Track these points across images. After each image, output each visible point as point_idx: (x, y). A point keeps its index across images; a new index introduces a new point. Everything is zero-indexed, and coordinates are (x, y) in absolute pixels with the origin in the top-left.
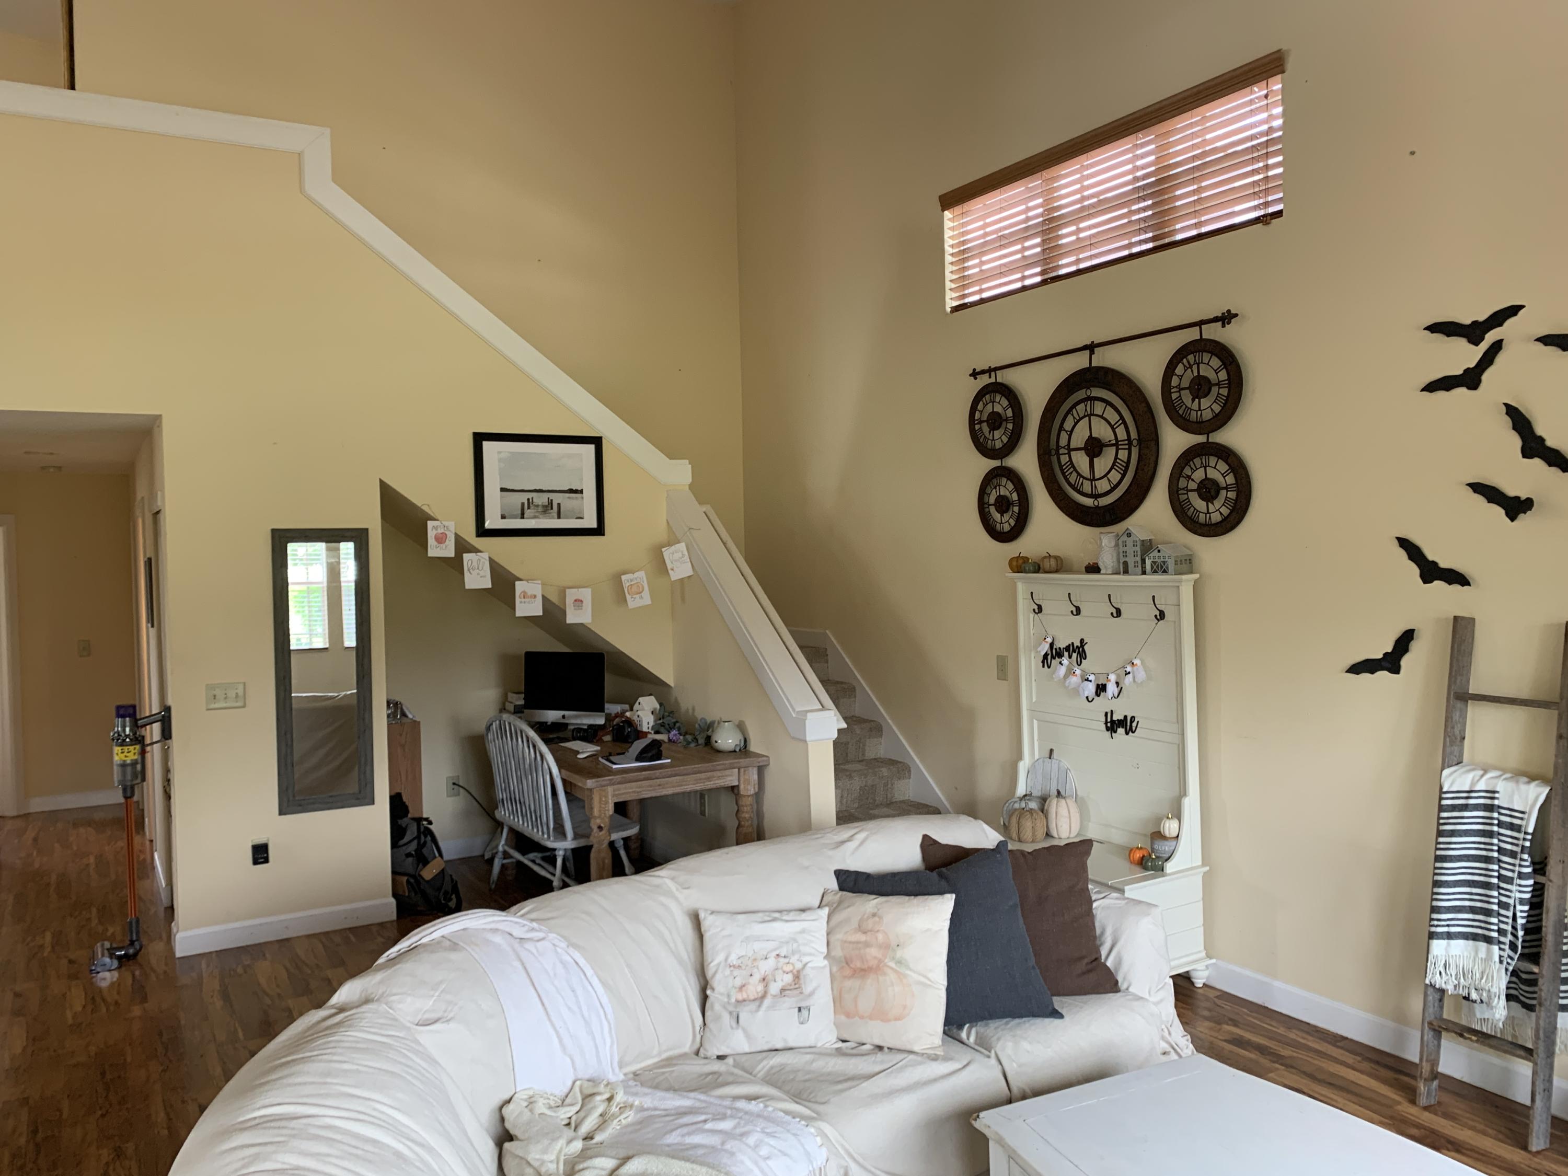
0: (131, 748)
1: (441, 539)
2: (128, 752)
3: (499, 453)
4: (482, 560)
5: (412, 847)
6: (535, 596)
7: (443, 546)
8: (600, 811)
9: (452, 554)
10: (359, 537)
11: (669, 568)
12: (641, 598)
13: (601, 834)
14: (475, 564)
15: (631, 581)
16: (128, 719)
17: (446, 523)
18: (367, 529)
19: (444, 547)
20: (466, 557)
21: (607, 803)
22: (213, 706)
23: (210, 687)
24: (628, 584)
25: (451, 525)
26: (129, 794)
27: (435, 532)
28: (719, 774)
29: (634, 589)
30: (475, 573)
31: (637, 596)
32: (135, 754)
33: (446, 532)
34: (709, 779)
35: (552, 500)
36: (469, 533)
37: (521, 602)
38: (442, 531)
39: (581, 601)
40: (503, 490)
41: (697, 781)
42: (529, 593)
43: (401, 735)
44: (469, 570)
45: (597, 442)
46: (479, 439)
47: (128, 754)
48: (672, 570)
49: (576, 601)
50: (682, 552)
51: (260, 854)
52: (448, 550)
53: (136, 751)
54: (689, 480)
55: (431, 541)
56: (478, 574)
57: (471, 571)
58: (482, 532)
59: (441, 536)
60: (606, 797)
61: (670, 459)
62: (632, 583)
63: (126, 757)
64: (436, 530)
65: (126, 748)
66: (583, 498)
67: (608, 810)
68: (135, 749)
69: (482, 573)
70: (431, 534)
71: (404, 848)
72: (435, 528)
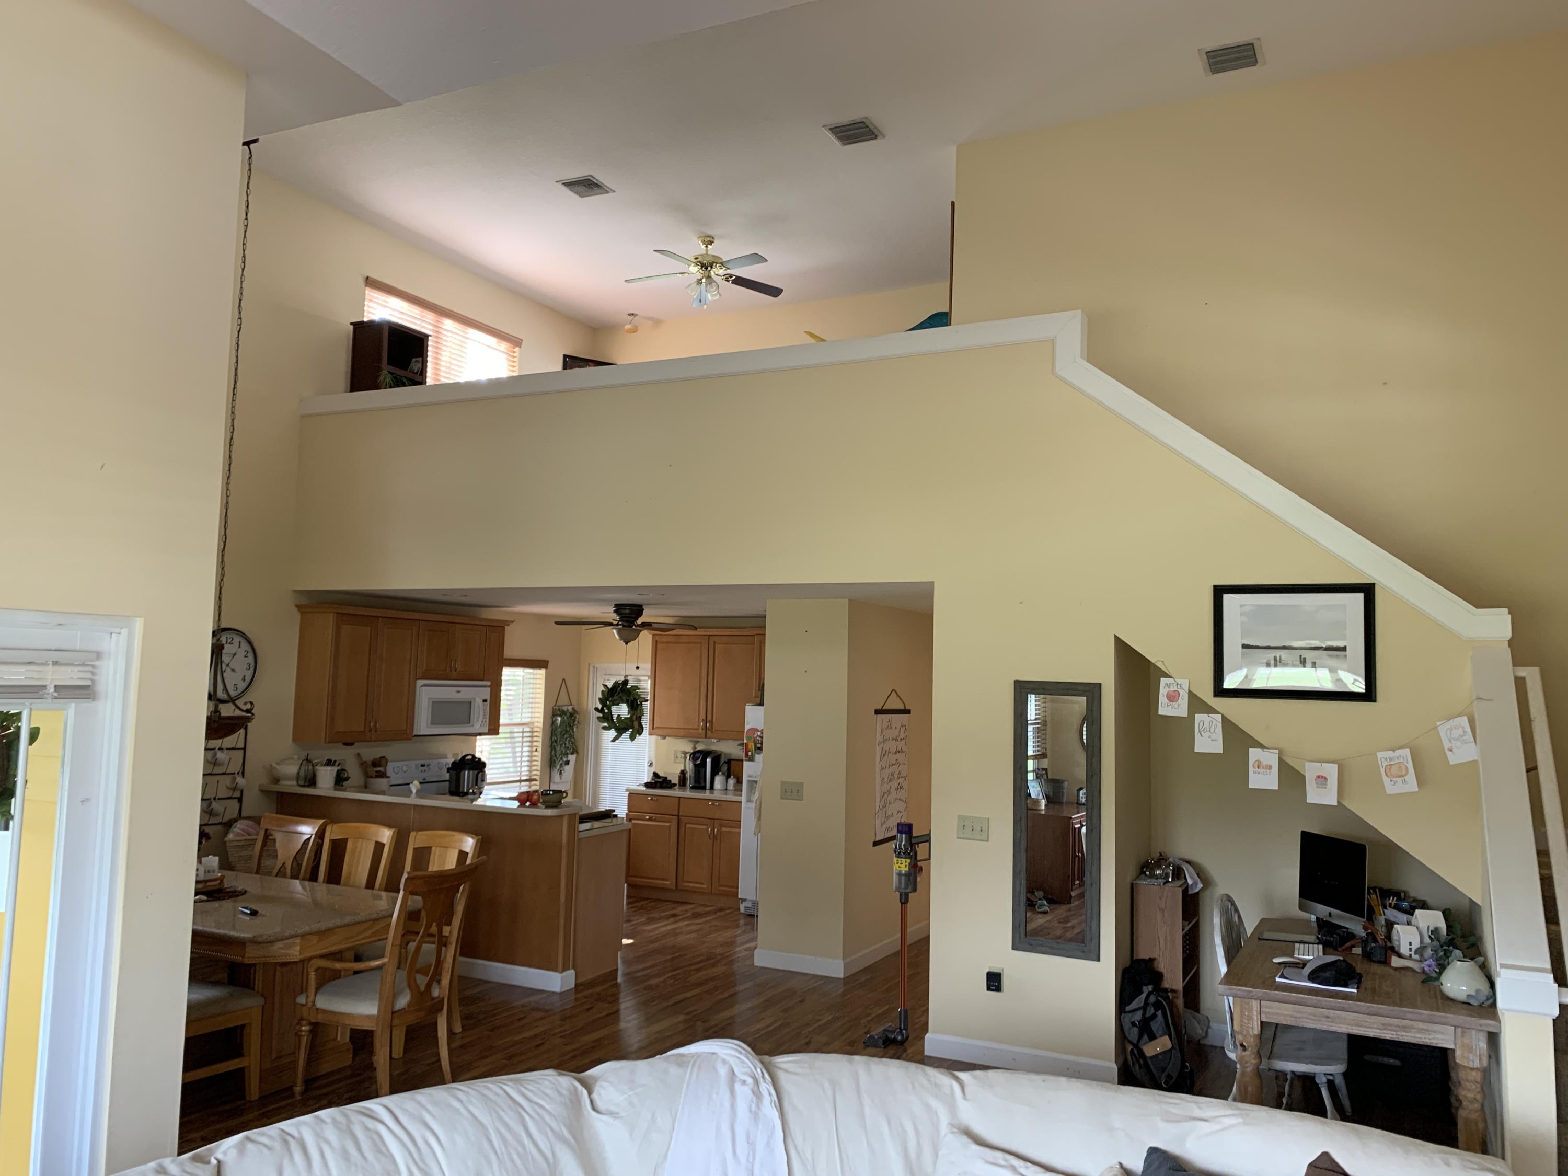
0: (904, 860)
1: (1173, 697)
2: (901, 864)
3: (1241, 606)
4: (1214, 722)
5: (1138, 1016)
6: (1270, 767)
7: (1175, 704)
8: (1241, 1026)
9: (1184, 714)
10: (1092, 691)
11: (1446, 747)
12: (1405, 782)
13: (1244, 1054)
14: (1206, 725)
15: (1391, 759)
16: (904, 835)
17: (1179, 681)
18: (1100, 684)
19: (1176, 706)
20: (1198, 717)
21: (1250, 1018)
22: (962, 836)
23: (960, 818)
24: (1385, 764)
25: (1185, 684)
26: (903, 901)
27: (1167, 690)
28: (1421, 1025)
29: (1394, 770)
30: (1206, 735)
31: (1399, 780)
32: (906, 866)
33: (1179, 690)
34: (1404, 1028)
35: (1305, 659)
36: (1206, 692)
37: (1255, 772)
38: (1175, 689)
39: (1326, 779)
40: (1244, 646)
41: (1385, 1027)
42: (1264, 763)
43: (1161, 898)
44: (1200, 732)
45: (1368, 591)
46: (1219, 592)
47: (901, 866)
48: (1451, 750)
49: (1318, 777)
50: (1463, 727)
51: (994, 981)
52: (1181, 709)
53: (907, 864)
54: (1509, 634)
55: (1163, 699)
56: (1209, 737)
57: (1202, 733)
58: (1220, 691)
59: (1174, 694)
60: (1250, 1010)
61: (1477, 608)
62: (1392, 763)
63: (899, 867)
64: (1169, 687)
65: (900, 860)
66: (1346, 656)
67: (1253, 1028)
68: (906, 862)
69: (1214, 736)
70: (1163, 691)
71: (1130, 1015)
72: (1168, 685)
